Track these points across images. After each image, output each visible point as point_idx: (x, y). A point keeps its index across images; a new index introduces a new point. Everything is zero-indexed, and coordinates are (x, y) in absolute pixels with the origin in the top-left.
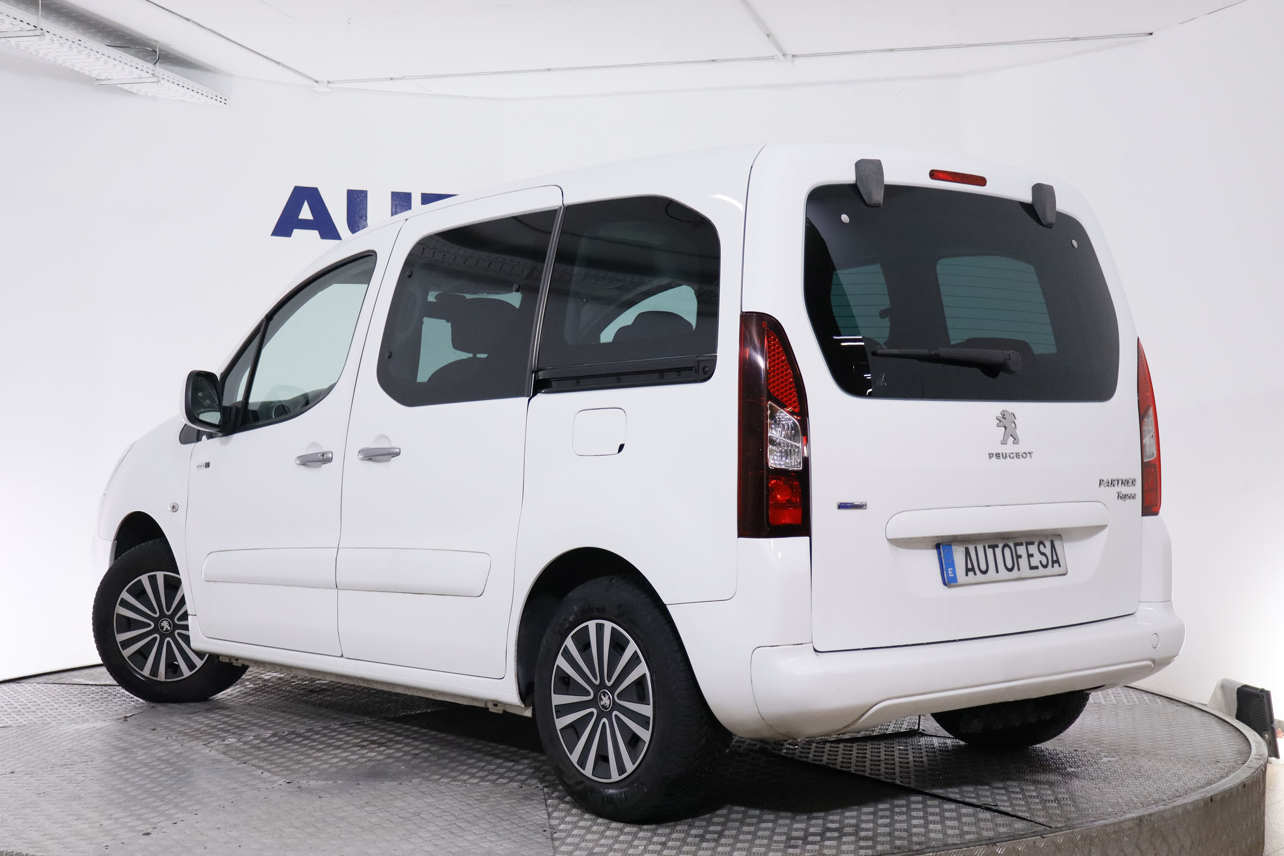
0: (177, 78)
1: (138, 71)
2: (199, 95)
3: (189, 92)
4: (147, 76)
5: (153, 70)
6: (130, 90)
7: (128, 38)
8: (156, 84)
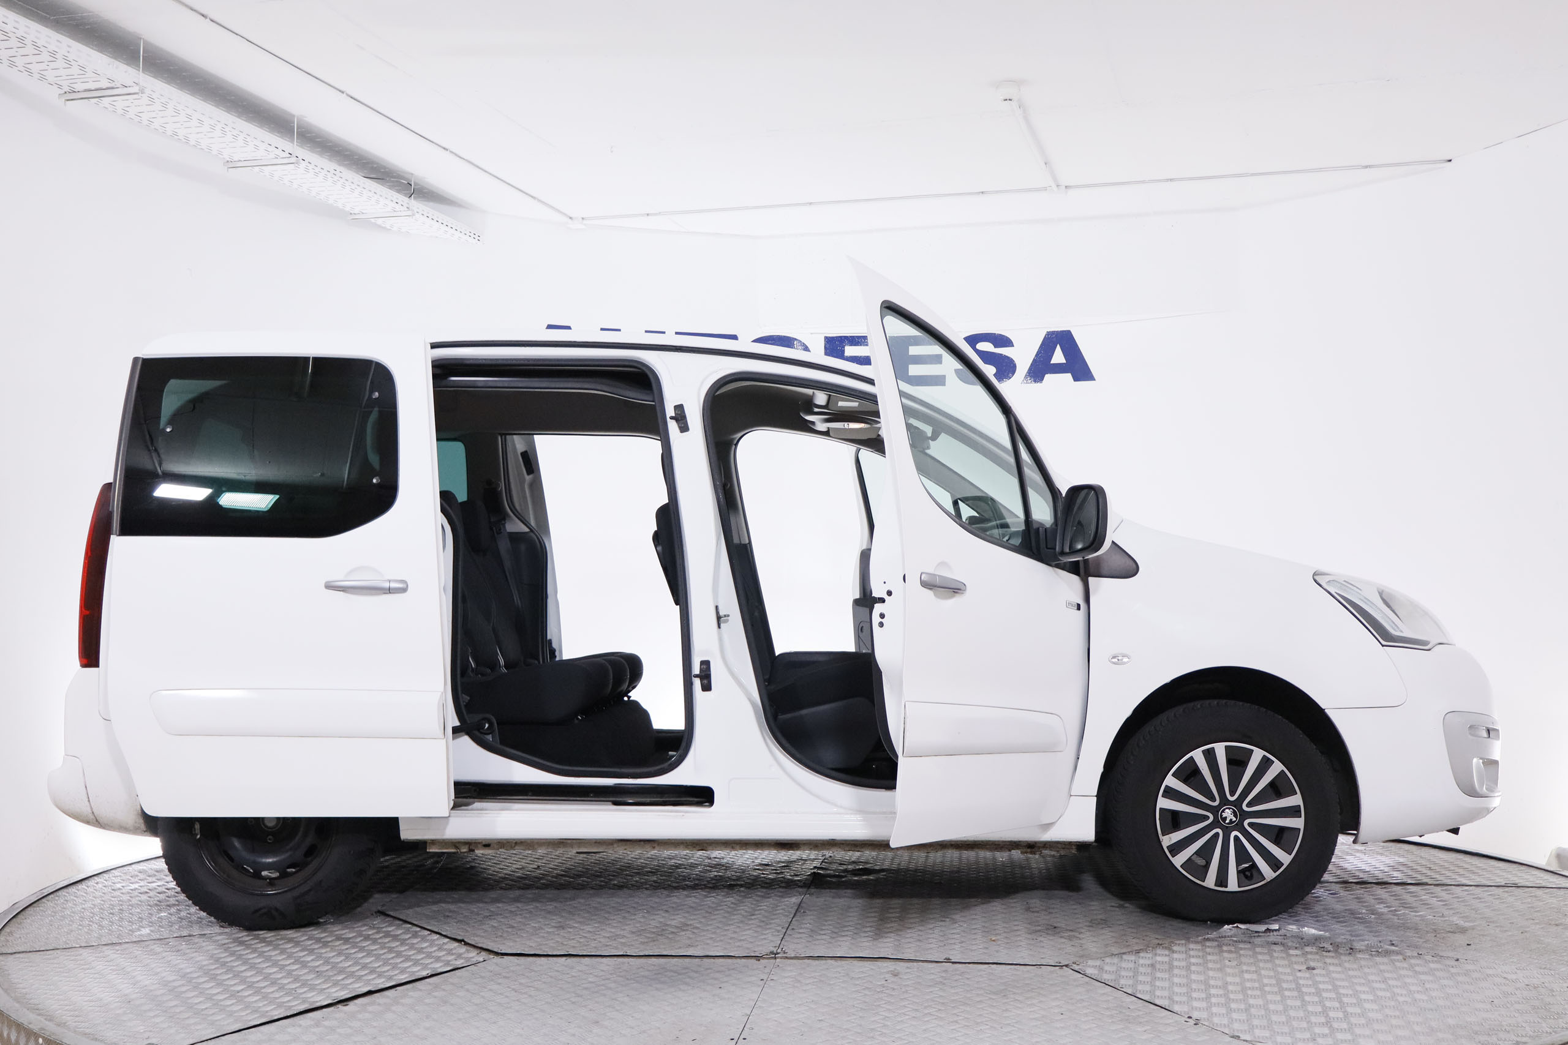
0: (431, 213)
1: (393, 204)
2: (453, 231)
3: (443, 227)
4: (402, 208)
5: (408, 204)
6: (383, 225)
7: (383, 170)
8: (410, 217)
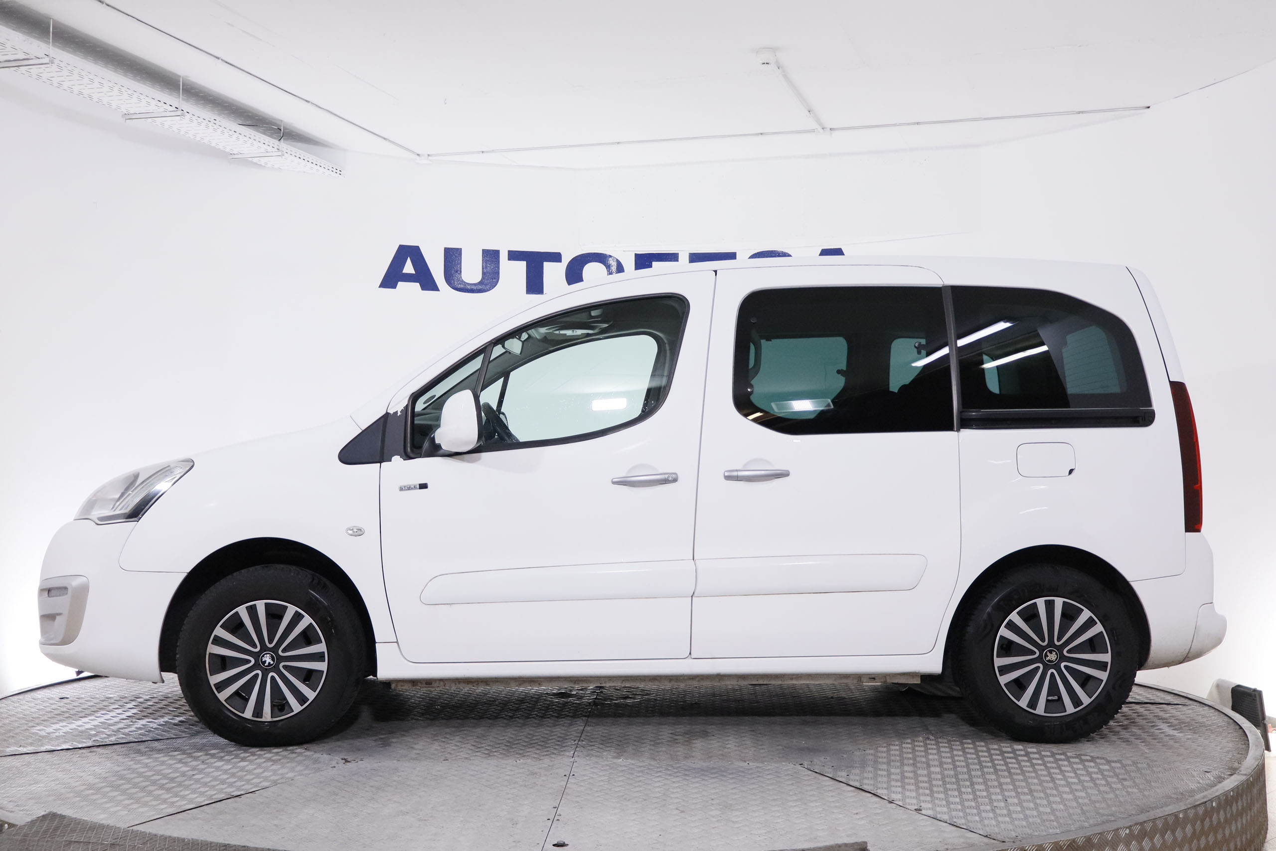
0: (299, 152)
1: (265, 147)
2: (317, 167)
3: (309, 164)
4: (273, 150)
5: (278, 145)
6: (259, 163)
7: (256, 117)
8: (280, 157)
